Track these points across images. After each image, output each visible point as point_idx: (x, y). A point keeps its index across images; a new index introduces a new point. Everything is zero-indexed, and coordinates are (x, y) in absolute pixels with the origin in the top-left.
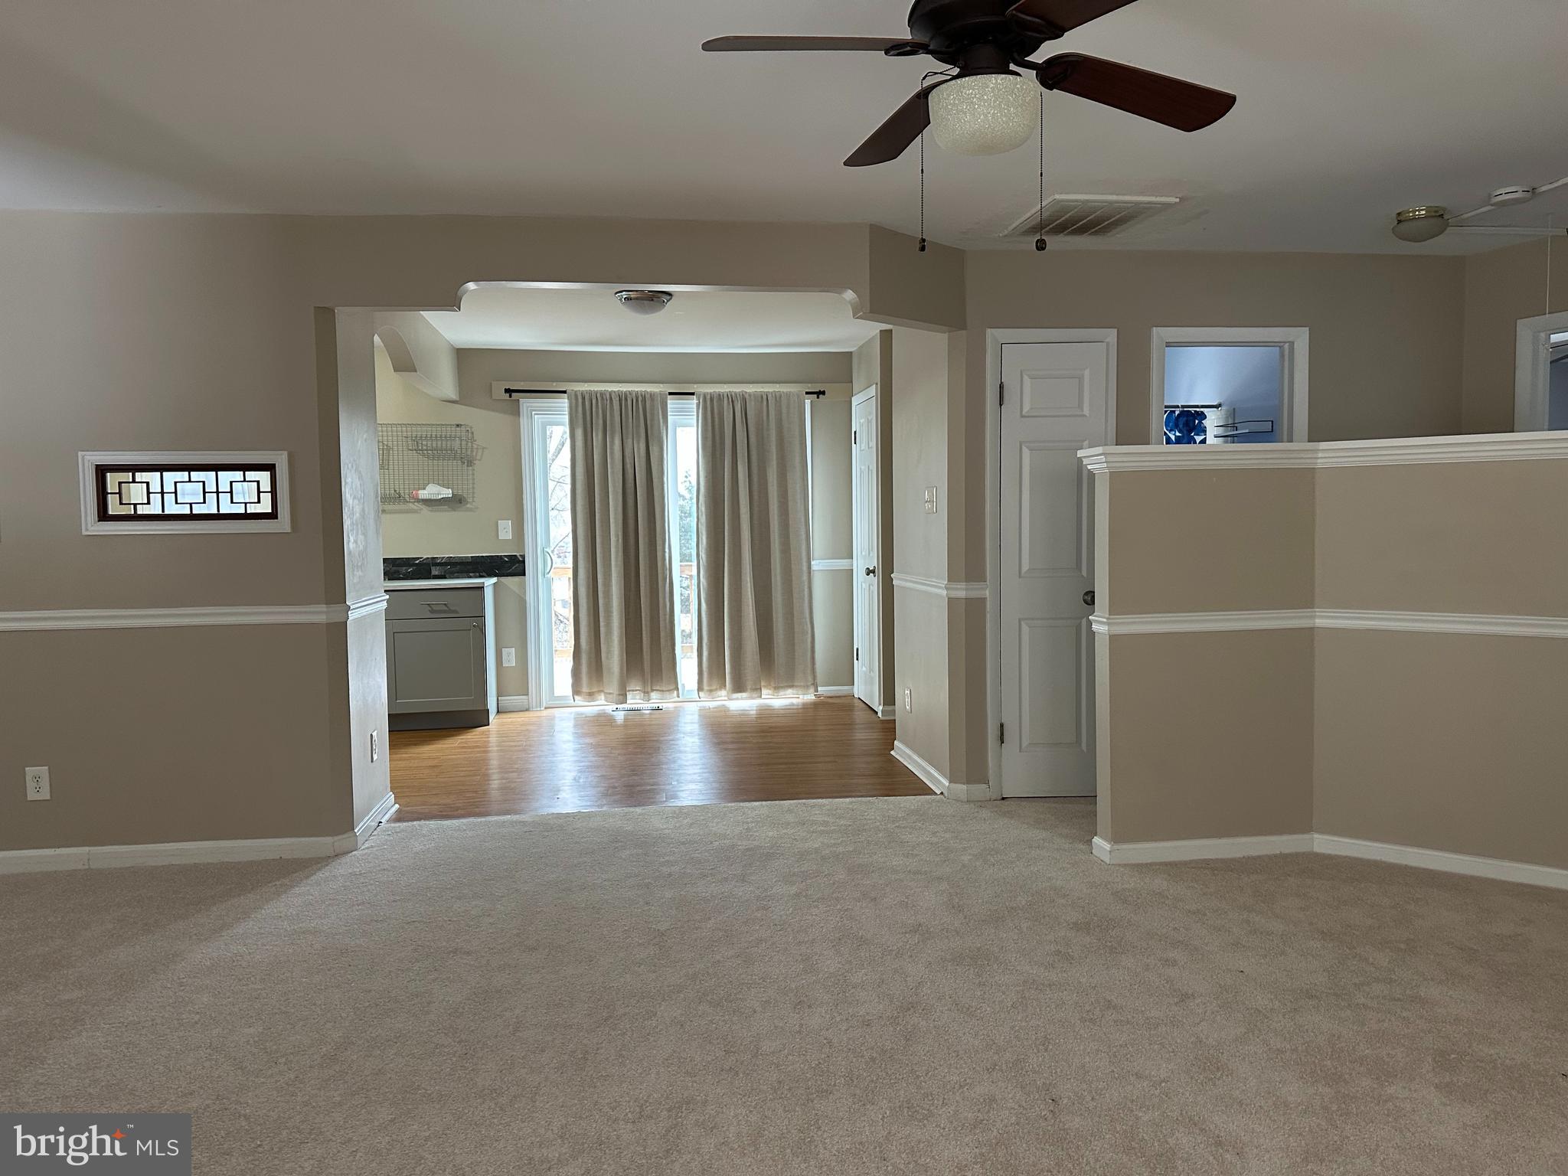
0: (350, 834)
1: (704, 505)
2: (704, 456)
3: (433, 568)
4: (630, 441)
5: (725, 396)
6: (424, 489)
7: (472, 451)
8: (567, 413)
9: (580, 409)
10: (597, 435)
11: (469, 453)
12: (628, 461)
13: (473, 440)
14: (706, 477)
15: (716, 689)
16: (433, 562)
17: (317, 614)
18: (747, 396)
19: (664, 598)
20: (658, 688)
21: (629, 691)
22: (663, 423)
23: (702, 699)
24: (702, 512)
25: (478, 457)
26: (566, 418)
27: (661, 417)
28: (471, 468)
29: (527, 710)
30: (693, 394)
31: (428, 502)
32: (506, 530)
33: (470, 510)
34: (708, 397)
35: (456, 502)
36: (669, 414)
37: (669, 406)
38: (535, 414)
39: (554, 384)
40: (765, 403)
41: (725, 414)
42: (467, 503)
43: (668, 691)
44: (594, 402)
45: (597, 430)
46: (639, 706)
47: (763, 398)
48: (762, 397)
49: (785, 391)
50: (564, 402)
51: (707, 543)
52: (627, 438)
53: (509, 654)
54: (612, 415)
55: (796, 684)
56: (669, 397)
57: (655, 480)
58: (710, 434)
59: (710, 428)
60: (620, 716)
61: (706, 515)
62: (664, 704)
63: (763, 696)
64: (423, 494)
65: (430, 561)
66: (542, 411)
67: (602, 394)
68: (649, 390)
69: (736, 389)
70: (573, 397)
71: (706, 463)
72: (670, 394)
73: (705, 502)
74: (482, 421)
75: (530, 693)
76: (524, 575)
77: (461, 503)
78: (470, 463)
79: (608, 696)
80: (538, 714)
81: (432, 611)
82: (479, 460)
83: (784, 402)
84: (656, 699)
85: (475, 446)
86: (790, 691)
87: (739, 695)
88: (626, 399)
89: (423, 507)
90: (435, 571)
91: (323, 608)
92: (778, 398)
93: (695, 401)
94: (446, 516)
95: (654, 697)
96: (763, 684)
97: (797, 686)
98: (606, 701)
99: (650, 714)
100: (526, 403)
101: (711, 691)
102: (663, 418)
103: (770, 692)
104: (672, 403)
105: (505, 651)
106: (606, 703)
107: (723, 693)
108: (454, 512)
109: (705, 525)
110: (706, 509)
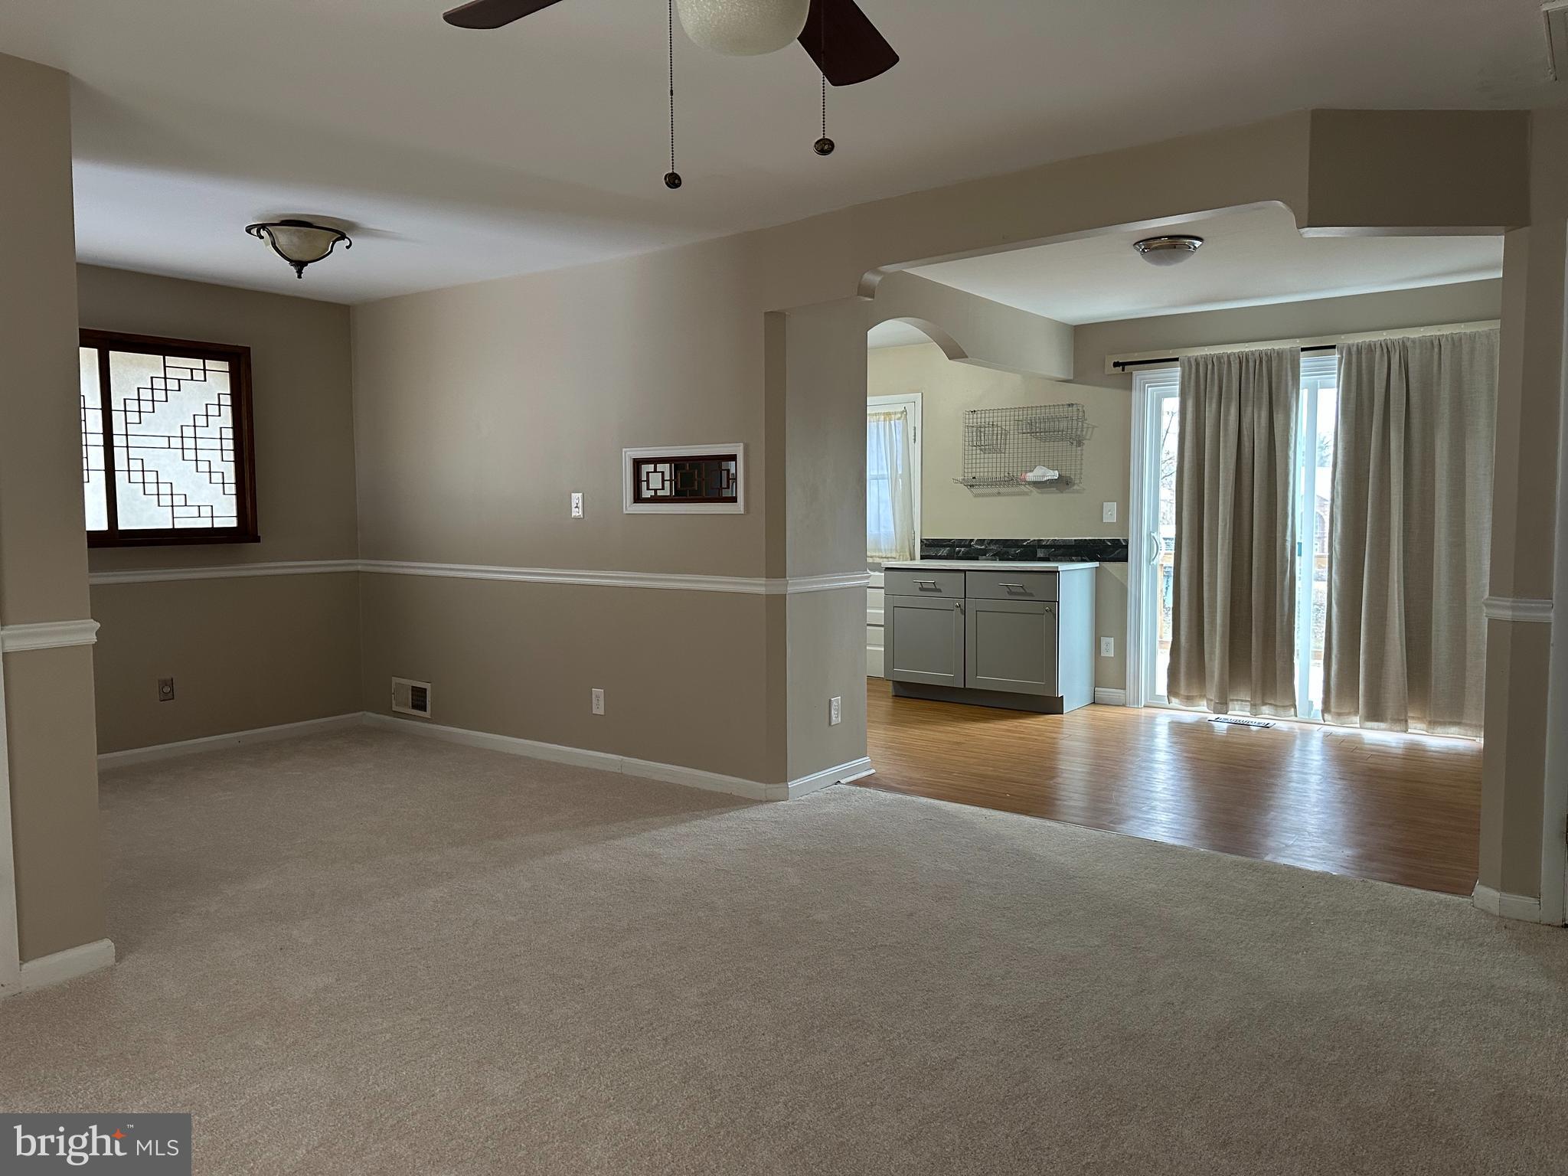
0: (782, 785)
1: (1340, 483)
2: (1344, 422)
3: (1039, 550)
4: (1250, 409)
5: (1378, 345)
6: (1031, 471)
7: (1082, 431)
8: (1178, 382)
9: (1193, 376)
10: (1210, 406)
11: (1079, 433)
12: (1245, 433)
13: (1084, 419)
14: (1345, 448)
15: (1349, 714)
16: (1039, 544)
17: (758, 586)
18: (1409, 344)
19: (1282, 595)
20: (1272, 702)
21: (1233, 700)
22: (1293, 385)
23: (1326, 723)
24: (1337, 492)
25: (1088, 437)
26: (1177, 388)
27: (1290, 378)
28: (1079, 448)
29: (1124, 705)
30: (1333, 347)
31: (1037, 484)
32: (1111, 513)
33: (1078, 492)
34: (1355, 349)
35: (1063, 483)
36: (1301, 374)
37: (1302, 365)
38: (1148, 387)
39: (1171, 352)
40: (1436, 350)
41: (1376, 368)
42: (1074, 484)
43: (1283, 706)
44: (1210, 367)
45: (1211, 399)
46: (1245, 719)
47: (1433, 346)
48: (1432, 344)
49: (1468, 331)
50: (1176, 372)
51: (1342, 532)
52: (1246, 406)
53: (1107, 644)
54: (1229, 381)
55: (1463, 721)
56: (1302, 353)
57: (1278, 454)
58: (1353, 395)
59: (1354, 388)
60: (1221, 728)
61: (1343, 498)
62: (1274, 722)
63: (1409, 731)
64: (1030, 477)
65: (1036, 543)
66: (1155, 382)
67: (1219, 357)
68: (1276, 348)
69: (1396, 335)
70: (1186, 364)
71: (1347, 432)
72: (1303, 350)
73: (1342, 480)
74: (1093, 398)
75: (1127, 687)
76: (1127, 561)
77: (1067, 484)
78: (1080, 443)
79: (1209, 702)
80: (1135, 712)
81: (1010, 593)
82: (1089, 440)
83: (1466, 348)
84: (1269, 714)
85: (1085, 425)
86: (1454, 729)
87: (1375, 724)
88: (1247, 361)
89: (1035, 490)
90: (1040, 553)
91: (763, 581)
92: (1456, 342)
93: (1337, 356)
94: (1054, 498)
95: (1267, 712)
96: (1410, 714)
97: (1466, 725)
98: (1208, 708)
99: (1257, 731)
100: (1139, 375)
101: (1339, 714)
102: (1293, 380)
103: (1424, 726)
104: (1305, 360)
105: (1104, 640)
106: (1208, 711)
107: (1357, 719)
108: (1061, 495)
109: (1340, 508)
110: (1342, 489)
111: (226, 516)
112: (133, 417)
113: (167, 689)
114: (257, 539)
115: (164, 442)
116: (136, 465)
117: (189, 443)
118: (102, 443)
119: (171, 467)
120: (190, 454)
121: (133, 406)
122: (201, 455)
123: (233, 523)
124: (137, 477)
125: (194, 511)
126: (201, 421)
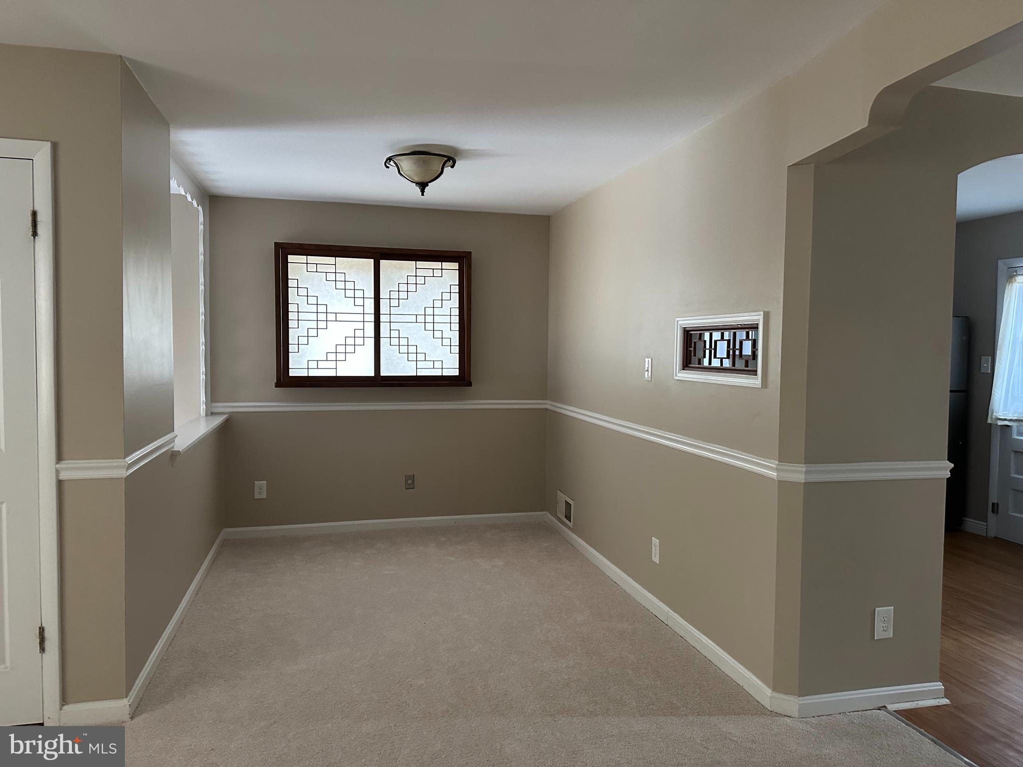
91: (775, 464)
111: (451, 368)
112: (394, 303)
113: (410, 482)
114: (470, 384)
115: (413, 319)
116: (395, 334)
117: (429, 319)
118: (373, 320)
119: (417, 335)
120: (429, 326)
121: (395, 295)
122: (437, 327)
123: (456, 373)
124: (395, 341)
125: (431, 364)
126: (438, 304)
